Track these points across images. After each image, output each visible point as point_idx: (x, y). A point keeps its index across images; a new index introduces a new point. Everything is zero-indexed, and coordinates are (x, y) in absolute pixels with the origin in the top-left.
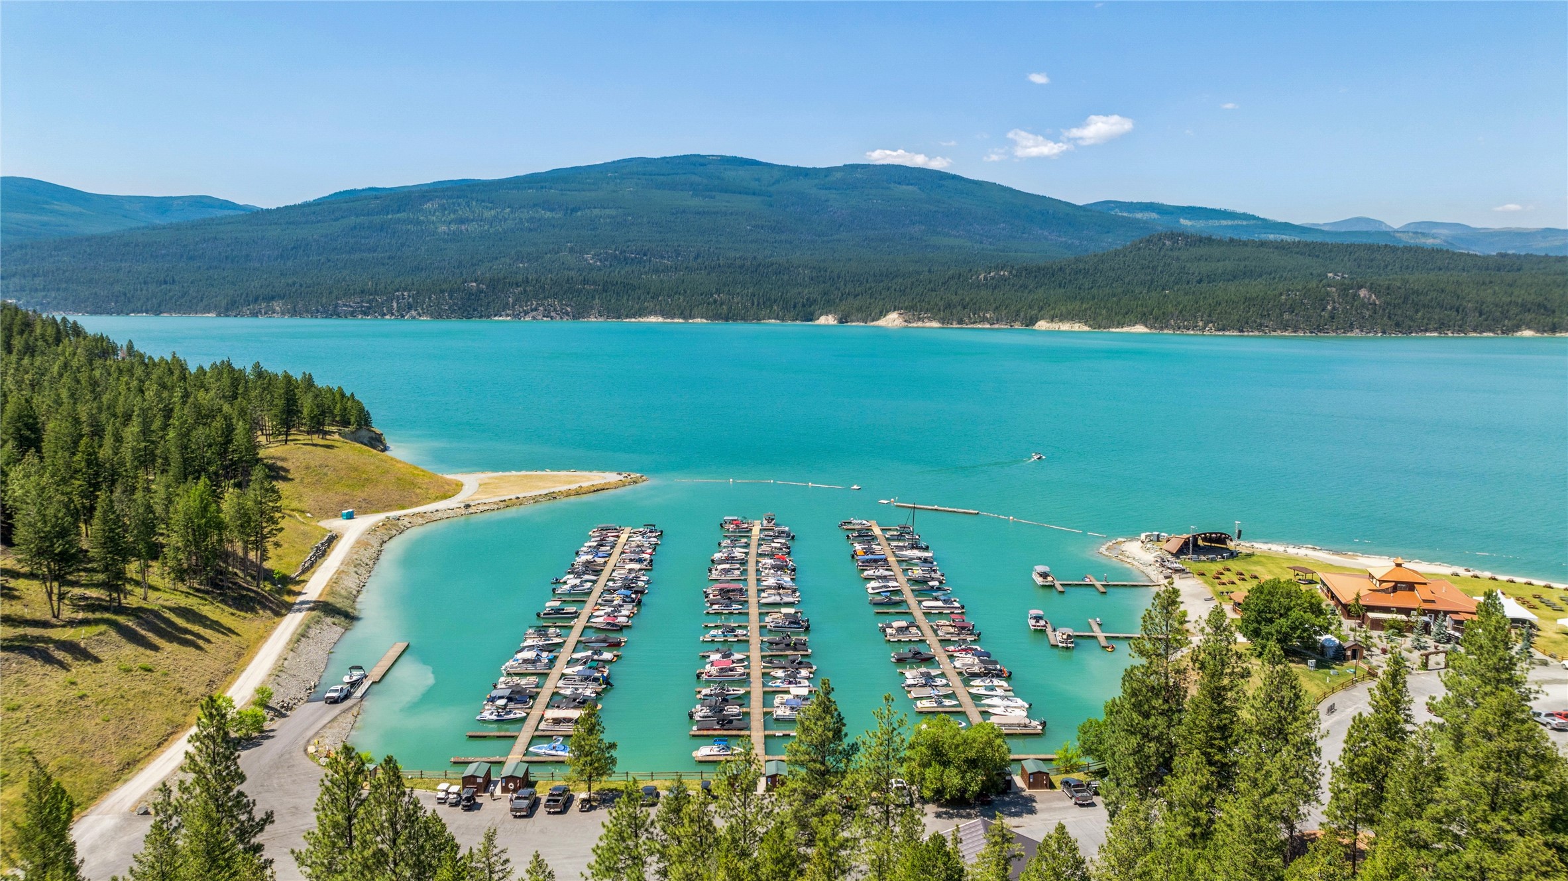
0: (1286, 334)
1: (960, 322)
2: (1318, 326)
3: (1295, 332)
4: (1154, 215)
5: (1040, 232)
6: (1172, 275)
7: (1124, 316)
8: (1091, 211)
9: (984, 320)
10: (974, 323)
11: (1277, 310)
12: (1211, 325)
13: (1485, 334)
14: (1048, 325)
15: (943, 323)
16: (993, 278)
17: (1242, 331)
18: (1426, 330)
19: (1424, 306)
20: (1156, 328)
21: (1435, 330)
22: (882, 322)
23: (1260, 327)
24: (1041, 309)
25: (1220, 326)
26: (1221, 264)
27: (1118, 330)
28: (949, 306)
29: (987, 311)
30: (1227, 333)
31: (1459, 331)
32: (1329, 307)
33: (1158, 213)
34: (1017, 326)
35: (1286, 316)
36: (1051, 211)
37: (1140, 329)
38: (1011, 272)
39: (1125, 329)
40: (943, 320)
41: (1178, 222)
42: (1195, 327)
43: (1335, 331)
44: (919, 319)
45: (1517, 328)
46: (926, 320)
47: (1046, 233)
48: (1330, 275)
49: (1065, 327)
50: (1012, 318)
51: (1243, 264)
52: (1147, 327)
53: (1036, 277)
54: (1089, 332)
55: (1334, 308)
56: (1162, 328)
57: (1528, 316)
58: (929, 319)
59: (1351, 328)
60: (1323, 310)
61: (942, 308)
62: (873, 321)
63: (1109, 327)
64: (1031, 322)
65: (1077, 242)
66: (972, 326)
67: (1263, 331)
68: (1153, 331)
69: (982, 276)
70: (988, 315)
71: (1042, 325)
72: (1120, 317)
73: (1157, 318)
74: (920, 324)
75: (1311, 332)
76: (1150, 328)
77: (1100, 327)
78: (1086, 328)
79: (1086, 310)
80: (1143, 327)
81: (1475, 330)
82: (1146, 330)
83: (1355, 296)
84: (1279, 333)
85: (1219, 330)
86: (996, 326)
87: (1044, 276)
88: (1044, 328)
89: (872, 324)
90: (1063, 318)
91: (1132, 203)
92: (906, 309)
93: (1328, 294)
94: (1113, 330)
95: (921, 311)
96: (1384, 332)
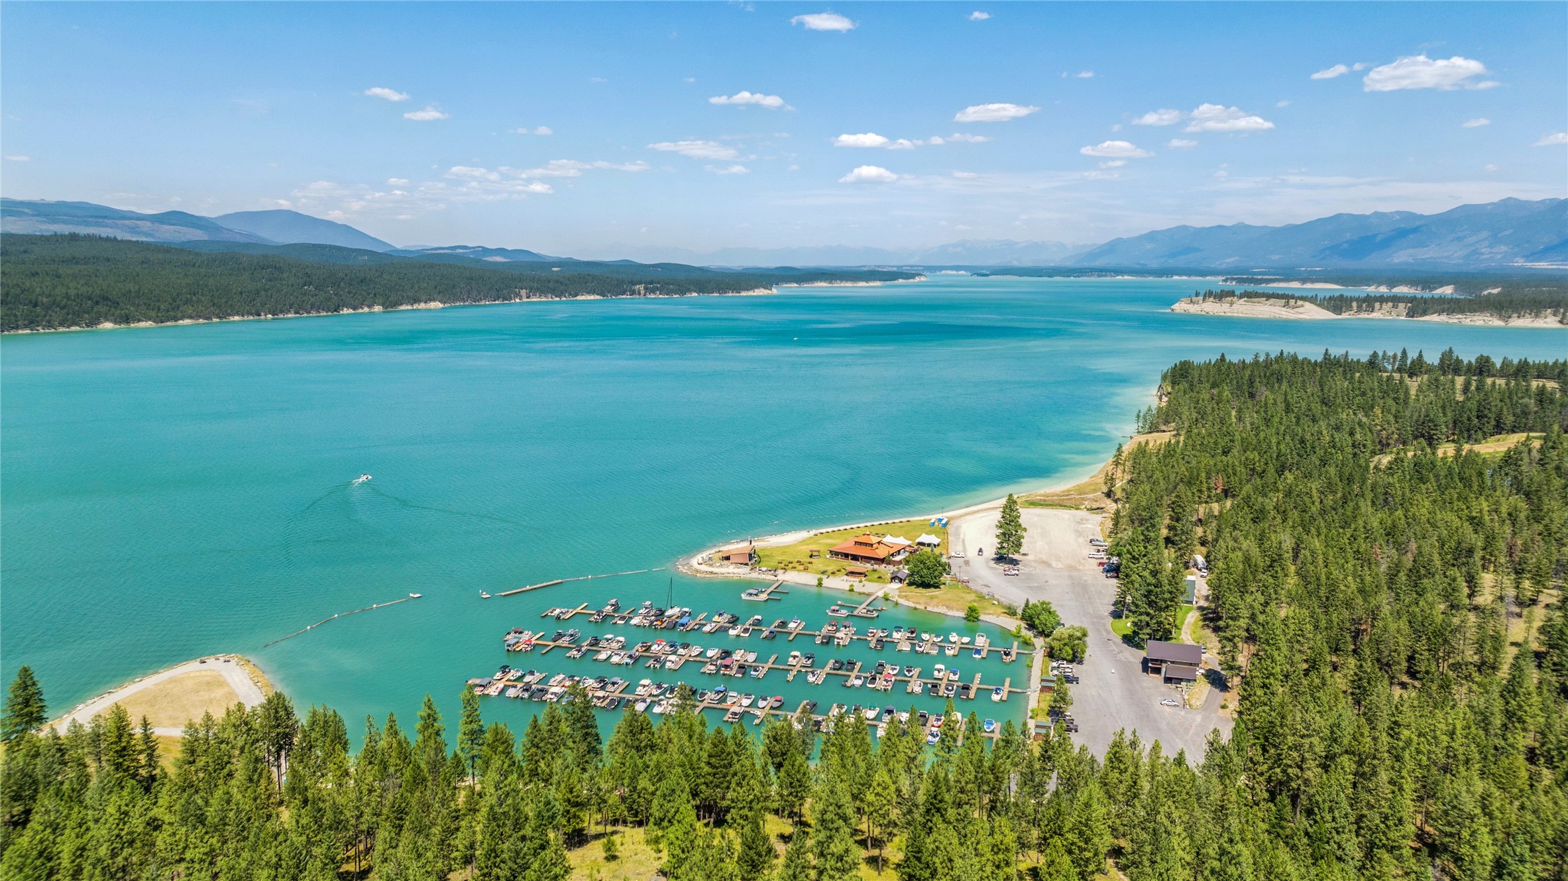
13: (73, 328)
45: (97, 321)
57: (102, 309)
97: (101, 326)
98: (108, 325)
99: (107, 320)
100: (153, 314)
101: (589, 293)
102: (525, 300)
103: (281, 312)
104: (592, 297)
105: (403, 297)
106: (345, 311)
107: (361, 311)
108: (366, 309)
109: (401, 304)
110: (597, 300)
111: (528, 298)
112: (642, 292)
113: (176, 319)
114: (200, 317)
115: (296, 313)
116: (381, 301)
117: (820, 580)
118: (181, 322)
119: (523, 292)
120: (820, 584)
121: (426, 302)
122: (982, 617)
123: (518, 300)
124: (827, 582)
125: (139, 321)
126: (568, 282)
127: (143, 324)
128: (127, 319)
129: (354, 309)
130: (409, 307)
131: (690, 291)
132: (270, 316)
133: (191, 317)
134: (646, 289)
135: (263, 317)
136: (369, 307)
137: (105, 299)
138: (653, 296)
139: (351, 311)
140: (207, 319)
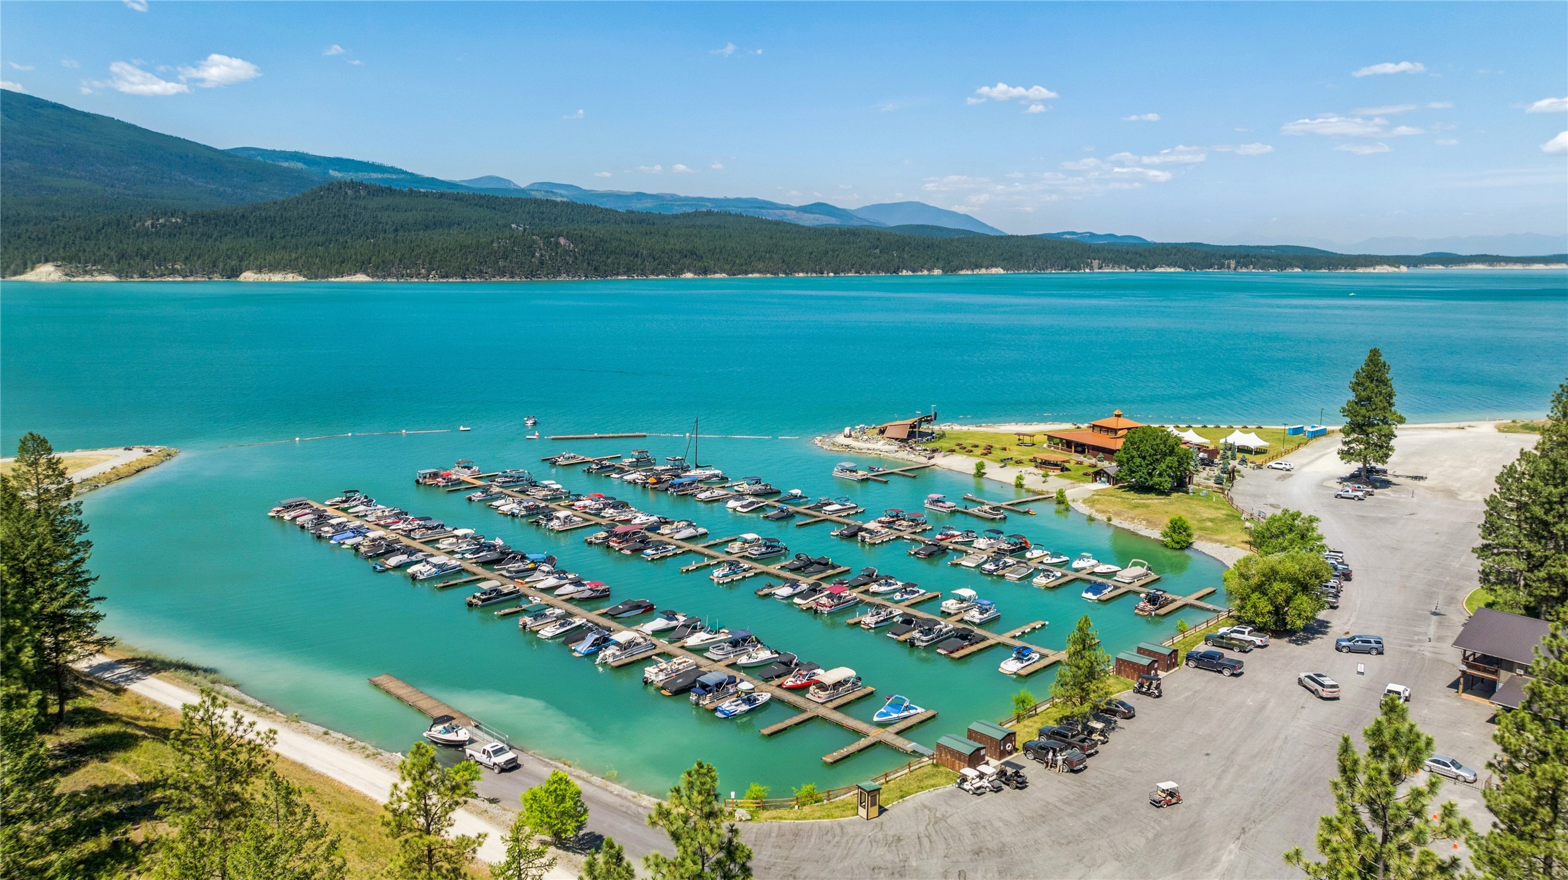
0: (505, 279)
1: (143, 274)
2: (532, 271)
3: (512, 277)
4: (300, 165)
5: (183, 177)
6: (365, 225)
7: (342, 265)
8: (236, 157)
9: (173, 272)
10: (162, 275)
11: (493, 257)
12: (433, 272)
13: (660, 277)
14: (256, 276)
15: (120, 277)
16: (163, 226)
17: (464, 278)
18: (618, 274)
19: (611, 252)
20: (378, 278)
21: (625, 273)
22: (30, 277)
23: (480, 274)
24: (241, 259)
25: (443, 274)
26: (409, 214)
27: (337, 280)
28: (123, 256)
29: (175, 262)
30: (451, 280)
31: (642, 274)
32: (537, 254)
33: (305, 163)
34: (216, 278)
35: (501, 263)
36: (191, 155)
37: (361, 278)
38: (184, 219)
39: (346, 279)
40: (119, 273)
41: (328, 173)
42: (418, 275)
43: (547, 275)
44: (86, 272)
45: (681, 271)
46: (95, 274)
47: (190, 179)
48: (513, 226)
49: (277, 277)
50: (210, 269)
51: (431, 214)
52: (368, 275)
53: (216, 225)
54: (305, 282)
55: (542, 255)
56: (384, 277)
57: (687, 261)
58: (100, 272)
59: (558, 273)
60: (533, 257)
61: (115, 259)
62: (15, 274)
63: (327, 277)
64: (234, 273)
65: (229, 190)
66: (159, 279)
67: (483, 277)
68: (375, 279)
69: (148, 223)
70: (177, 267)
71: (248, 276)
72: (337, 266)
73: (379, 267)
74: (88, 278)
75: (526, 278)
76: (373, 277)
77: (316, 277)
78: (301, 279)
79: (296, 259)
80: (364, 276)
81: (652, 273)
82: (368, 279)
83: (557, 243)
84: (497, 279)
85: (443, 277)
86: (191, 279)
87: (225, 223)
88: (251, 280)
89: (14, 278)
90: (274, 268)
91: (275, 151)
92: (64, 259)
93: (534, 242)
94: (333, 279)
95: (86, 262)
96: (587, 277)
97: (683, 276)
98: (689, 275)
99: (689, 271)
100: (727, 267)
101: (1169, 265)
102: (1096, 271)
103: (843, 271)
104: (1173, 270)
105: (964, 262)
106: (904, 273)
107: (920, 273)
108: (926, 272)
109: (962, 269)
110: (1179, 273)
111: (1100, 268)
112: (1233, 266)
113: (746, 273)
114: (768, 272)
115: (856, 272)
116: (940, 266)
117: (980, 466)
118: (750, 275)
119: (1096, 263)
120: (980, 474)
121: (987, 268)
122: (1199, 545)
123: (1087, 271)
124: (994, 471)
125: (715, 273)
126: (1147, 254)
127: (717, 276)
128: (705, 272)
129: (913, 272)
130: (969, 272)
131: (1292, 266)
132: (832, 274)
133: (759, 272)
134: (1238, 263)
135: (825, 275)
136: (929, 270)
137: (693, 253)
138: (1244, 270)
139: (910, 273)
140: (774, 274)
